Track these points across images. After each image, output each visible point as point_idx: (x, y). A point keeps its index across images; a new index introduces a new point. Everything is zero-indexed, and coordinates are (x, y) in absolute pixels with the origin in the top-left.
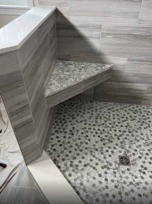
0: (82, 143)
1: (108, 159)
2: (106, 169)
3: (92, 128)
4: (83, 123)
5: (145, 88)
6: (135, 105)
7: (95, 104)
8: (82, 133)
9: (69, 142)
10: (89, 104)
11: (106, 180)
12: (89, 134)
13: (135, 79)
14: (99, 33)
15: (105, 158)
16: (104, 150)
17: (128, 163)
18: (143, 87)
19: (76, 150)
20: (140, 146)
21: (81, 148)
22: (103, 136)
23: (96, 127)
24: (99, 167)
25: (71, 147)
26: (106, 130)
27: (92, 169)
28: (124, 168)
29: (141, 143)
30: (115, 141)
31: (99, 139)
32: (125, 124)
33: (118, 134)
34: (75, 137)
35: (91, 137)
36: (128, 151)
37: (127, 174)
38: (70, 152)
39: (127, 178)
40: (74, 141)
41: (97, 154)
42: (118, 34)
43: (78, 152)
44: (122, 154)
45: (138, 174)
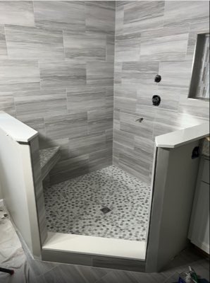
0: (67, 217)
1: (95, 215)
2: (99, 221)
3: (67, 204)
4: (56, 204)
5: (87, 158)
6: (86, 175)
7: (54, 188)
8: (62, 211)
9: (57, 222)
10: (49, 190)
11: (104, 226)
12: (68, 209)
13: (78, 152)
14: (42, 124)
15: (92, 216)
16: (88, 212)
17: (109, 210)
18: (85, 157)
19: (67, 223)
20: (108, 197)
21: (70, 220)
22: (79, 204)
23: (70, 202)
24: (93, 223)
25: (62, 224)
26: (78, 200)
27: (89, 227)
28: (109, 214)
29: (107, 194)
30: (91, 203)
31: (78, 208)
32: (88, 189)
33: (89, 197)
34: (59, 216)
35: (71, 210)
36: (104, 204)
37: (113, 216)
38: (64, 227)
39: (115, 217)
40: (60, 219)
41: (84, 217)
42: (57, 122)
43: (70, 223)
44: (101, 208)
45: (119, 212)
